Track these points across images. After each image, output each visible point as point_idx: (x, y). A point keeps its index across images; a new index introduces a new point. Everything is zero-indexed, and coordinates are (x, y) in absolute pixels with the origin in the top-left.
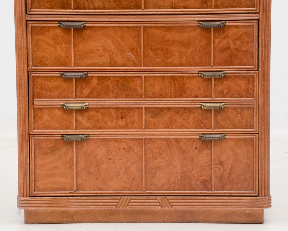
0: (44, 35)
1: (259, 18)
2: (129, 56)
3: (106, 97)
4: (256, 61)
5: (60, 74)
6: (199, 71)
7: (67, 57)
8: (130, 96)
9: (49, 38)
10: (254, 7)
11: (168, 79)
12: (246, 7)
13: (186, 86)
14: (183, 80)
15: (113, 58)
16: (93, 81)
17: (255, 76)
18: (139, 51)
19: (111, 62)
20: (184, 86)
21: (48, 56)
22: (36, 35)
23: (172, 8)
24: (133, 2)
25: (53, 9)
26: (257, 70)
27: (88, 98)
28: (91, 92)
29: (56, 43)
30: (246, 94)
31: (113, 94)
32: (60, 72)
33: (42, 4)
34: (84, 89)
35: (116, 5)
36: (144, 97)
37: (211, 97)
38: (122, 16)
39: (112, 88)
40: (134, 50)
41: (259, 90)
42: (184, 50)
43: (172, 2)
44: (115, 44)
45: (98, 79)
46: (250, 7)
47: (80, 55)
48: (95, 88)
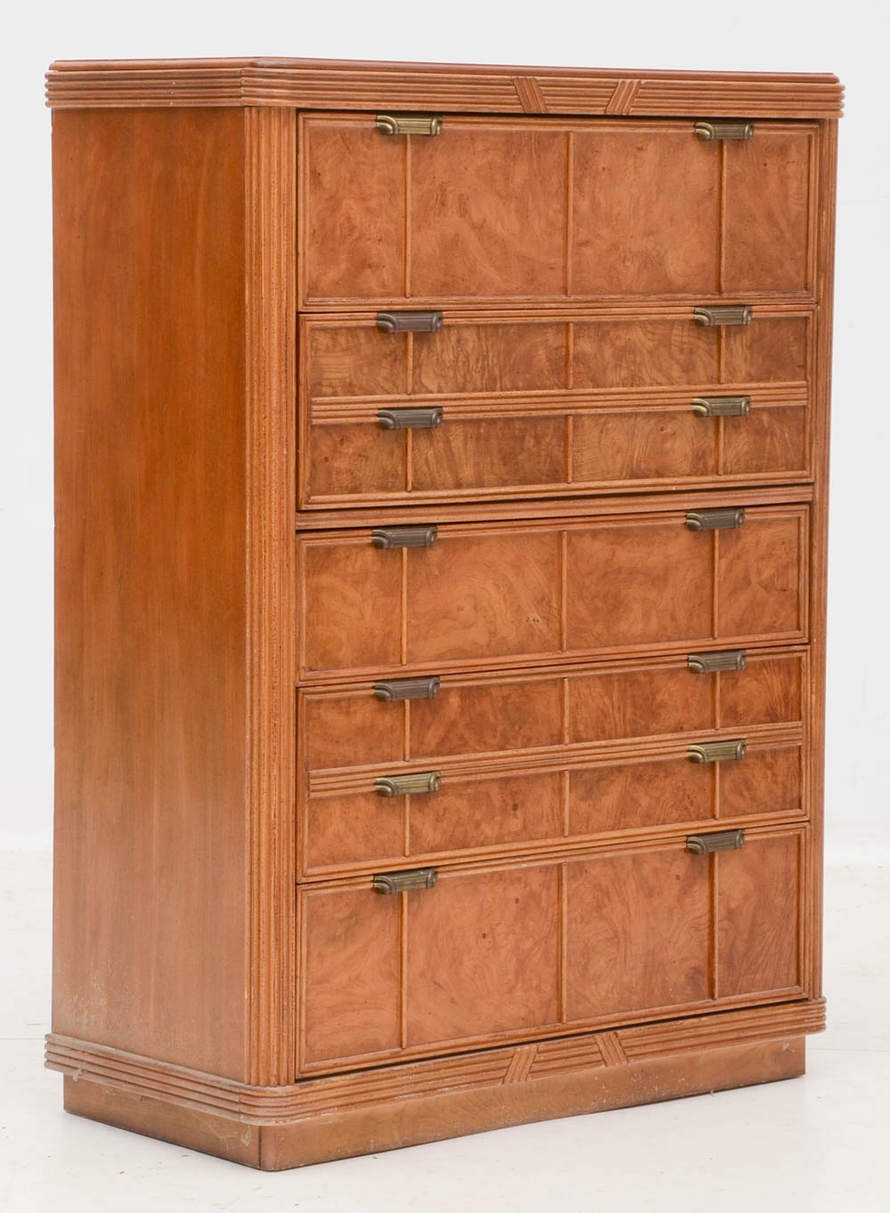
0: (334, 570)
1: (814, 498)
2: (532, 622)
3: (478, 748)
4: (805, 620)
5: (373, 688)
6: (689, 654)
7: (389, 633)
8: (534, 741)
9: (345, 581)
10: (804, 468)
11: (618, 680)
12: (784, 468)
13: (659, 698)
14: (651, 682)
15: (496, 630)
16: (449, 703)
17: (804, 660)
18: (554, 605)
19: (490, 641)
20: (654, 699)
21: (343, 636)
22: (313, 574)
23: (631, 477)
24: (546, 462)
25: (360, 492)
26: (807, 641)
27: (439, 754)
28: (446, 737)
29: (362, 595)
30: (783, 710)
31: (495, 737)
32: (374, 684)
33: (334, 480)
34: (429, 728)
35: (507, 473)
36: (567, 739)
37: (713, 725)
38: (522, 506)
39: (492, 718)
40: (545, 603)
41: (814, 697)
42: (653, 594)
43: (633, 457)
44: (499, 588)
45: (462, 698)
46: (795, 468)
47: (417, 626)
48: (453, 724)
